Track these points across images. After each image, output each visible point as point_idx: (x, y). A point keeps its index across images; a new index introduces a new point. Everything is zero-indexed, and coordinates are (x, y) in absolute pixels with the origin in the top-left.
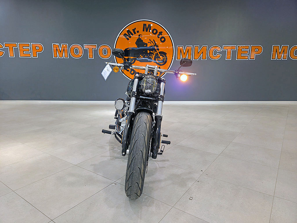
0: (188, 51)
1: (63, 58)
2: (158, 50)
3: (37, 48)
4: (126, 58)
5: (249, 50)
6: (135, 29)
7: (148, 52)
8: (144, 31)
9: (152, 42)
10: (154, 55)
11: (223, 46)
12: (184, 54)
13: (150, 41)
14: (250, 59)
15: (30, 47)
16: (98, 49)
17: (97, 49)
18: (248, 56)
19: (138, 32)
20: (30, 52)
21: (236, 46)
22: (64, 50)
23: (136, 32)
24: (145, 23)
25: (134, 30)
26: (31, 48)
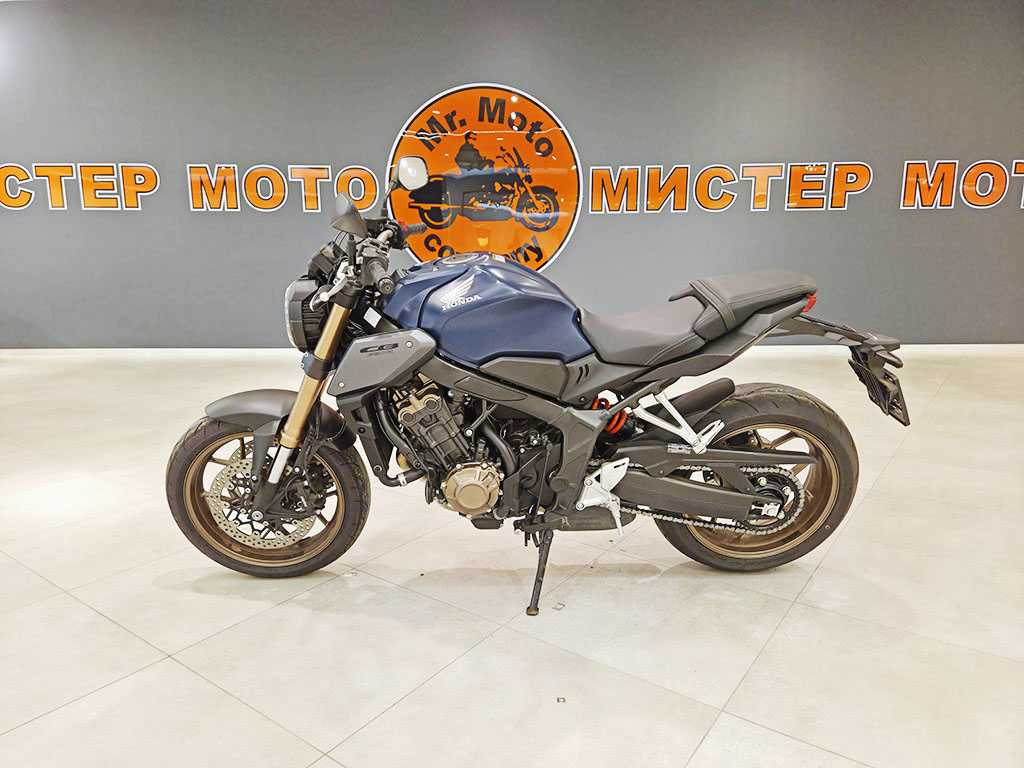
0: (626, 185)
1: (221, 210)
2: (529, 179)
3: (140, 179)
4: (427, 207)
5: (828, 180)
6: (454, 113)
7: (498, 187)
8: (481, 119)
9: (509, 155)
10: (517, 199)
11: (742, 165)
12: (615, 192)
13: (501, 153)
14: (830, 209)
15: (115, 176)
16: (333, 179)
17: (330, 180)
18: (825, 197)
19: (463, 123)
20: (115, 191)
21: (784, 164)
22: (225, 183)
23: (457, 124)
24: (485, 94)
25: (449, 118)
26: (118, 179)
